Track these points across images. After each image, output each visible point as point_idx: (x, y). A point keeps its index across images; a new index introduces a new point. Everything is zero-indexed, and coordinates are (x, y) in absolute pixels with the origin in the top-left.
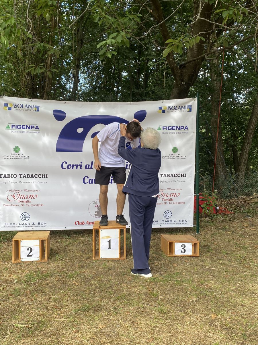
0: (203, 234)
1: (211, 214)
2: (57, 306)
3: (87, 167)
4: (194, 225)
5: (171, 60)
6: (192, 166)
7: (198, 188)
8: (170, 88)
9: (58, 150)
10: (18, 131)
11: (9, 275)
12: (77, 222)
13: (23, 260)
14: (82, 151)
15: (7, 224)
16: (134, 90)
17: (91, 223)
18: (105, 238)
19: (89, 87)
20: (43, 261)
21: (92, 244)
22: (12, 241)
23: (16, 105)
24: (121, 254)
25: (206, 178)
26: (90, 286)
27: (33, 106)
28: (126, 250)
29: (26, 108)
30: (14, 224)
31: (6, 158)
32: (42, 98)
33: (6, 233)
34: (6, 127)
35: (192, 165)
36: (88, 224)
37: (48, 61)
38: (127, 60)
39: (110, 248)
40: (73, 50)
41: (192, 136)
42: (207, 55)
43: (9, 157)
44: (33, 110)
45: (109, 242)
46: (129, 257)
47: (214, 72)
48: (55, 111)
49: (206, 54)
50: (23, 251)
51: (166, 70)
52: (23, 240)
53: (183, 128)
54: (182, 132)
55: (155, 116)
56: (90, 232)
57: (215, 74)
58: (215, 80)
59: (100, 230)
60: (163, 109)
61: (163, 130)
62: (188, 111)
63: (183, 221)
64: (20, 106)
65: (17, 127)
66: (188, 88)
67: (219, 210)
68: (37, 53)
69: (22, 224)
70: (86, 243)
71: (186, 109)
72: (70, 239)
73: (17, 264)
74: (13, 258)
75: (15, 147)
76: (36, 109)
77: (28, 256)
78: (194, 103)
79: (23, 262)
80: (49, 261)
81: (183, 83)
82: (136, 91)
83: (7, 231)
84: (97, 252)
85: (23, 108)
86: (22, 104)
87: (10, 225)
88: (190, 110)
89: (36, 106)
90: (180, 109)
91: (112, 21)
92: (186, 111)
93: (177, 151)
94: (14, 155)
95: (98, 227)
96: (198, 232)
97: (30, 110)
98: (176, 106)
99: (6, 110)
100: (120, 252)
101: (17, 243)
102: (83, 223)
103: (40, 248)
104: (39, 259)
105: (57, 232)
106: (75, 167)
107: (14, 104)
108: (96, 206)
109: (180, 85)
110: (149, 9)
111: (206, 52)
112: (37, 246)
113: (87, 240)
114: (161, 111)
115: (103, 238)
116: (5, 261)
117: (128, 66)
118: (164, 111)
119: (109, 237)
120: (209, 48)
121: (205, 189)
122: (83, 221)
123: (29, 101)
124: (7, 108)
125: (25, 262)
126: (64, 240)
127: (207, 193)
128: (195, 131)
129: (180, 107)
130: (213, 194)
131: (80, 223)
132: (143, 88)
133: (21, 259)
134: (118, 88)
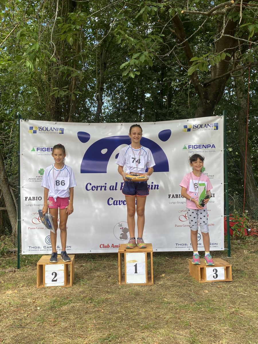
0: (235, 257)
1: (242, 236)
2: (82, 335)
3: (112, 188)
4: (224, 248)
5: (195, 78)
6: (221, 186)
7: (228, 209)
8: (195, 107)
9: (82, 171)
10: (43, 153)
11: (34, 301)
12: (102, 245)
13: (47, 285)
14: (106, 173)
15: (32, 248)
16: (158, 111)
17: (116, 246)
18: (132, 262)
19: (113, 109)
20: (67, 286)
21: (118, 269)
22: (37, 265)
23: (41, 128)
24: (149, 278)
25: (235, 198)
26: (116, 314)
27: (58, 128)
28: (154, 275)
29: (51, 130)
30: (39, 247)
31: (31, 180)
32: (66, 121)
33: (31, 256)
34: (31, 150)
35: (221, 184)
36: (113, 247)
37: (72, 85)
38: (150, 81)
39: (137, 273)
40: (97, 73)
41: (220, 154)
42: (233, 73)
43: (34, 180)
44: (57, 133)
45: (136, 266)
46: (157, 282)
47: (239, 89)
48: (79, 133)
49: (231, 71)
50: (47, 276)
51: (190, 89)
52: (47, 264)
53: (210, 147)
54: (209, 150)
55: (180, 135)
56: (115, 255)
57: (241, 91)
58: (241, 98)
59: (126, 254)
60: (188, 127)
61: (189, 148)
62: (215, 129)
63: (213, 244)
64: (44, 129)
65: (42, 149)
66: (213, 107)
67: (251, 232)
68: (61, 77)
69: (47, 247)
70: (111, 268)
71: (212, 127)
72: (95, 263)
73: (41, 289)
74: (37, 283)
75: (40, 170)
76: (61, 131)
77: (53, 281)
78: (220, 120)
79: (48, 287)
80: (74, 286)
81: (208, 101)
82: (159, 111)
83: (32, 255)
84: (123, 277)
85: (47, 131)
86: (47, 127)
87: (34, 249)
88: (217, 128)
89: (60, 129)
90: (206, 127)
91: (134, 42)
92: (212, 129)
93: (205, 170)
94: (39, 178)
95: (123, 251)
96: (229, 256)
97: (55, 133)
98: (202, 125)
99: (32, 133)
100: (147, 276)
101: (41, 267)
102: (108, 246)
103: (64, 273)
104: (63, 284)
105: (82, 255)
106: (99, 188)
107: (39, 127)
108: (121, 228)
109: (205, 103)
110: (171, 30)
111: (231, 70)
112: (61, 270)
113: (113, 264)
114: (186, 129)
115: (130, 262)
116: (29, 286)
117: (151, 87)
118: (189, 130)
119: (136, 261)
120: (234, 66)
121: (235, 210)
122: (108, 244)
123: (54, 124)
124: (32, 132)
125: (49, 287)
126: (89, 264)
127: (237, 214)
128: (223, 149)
129: (205, 125)
130: (244, 215)
131: (105, 246)
132: (166, 109)
133: (46, 284)
134: (141, 109)
